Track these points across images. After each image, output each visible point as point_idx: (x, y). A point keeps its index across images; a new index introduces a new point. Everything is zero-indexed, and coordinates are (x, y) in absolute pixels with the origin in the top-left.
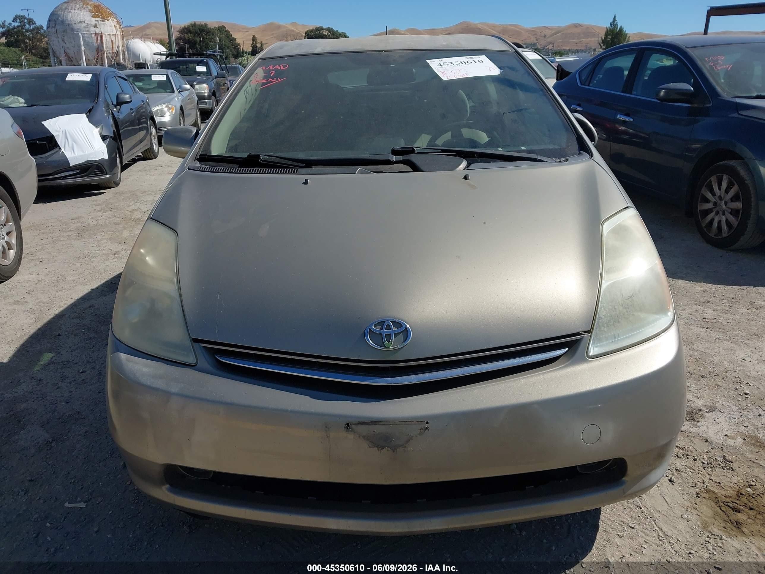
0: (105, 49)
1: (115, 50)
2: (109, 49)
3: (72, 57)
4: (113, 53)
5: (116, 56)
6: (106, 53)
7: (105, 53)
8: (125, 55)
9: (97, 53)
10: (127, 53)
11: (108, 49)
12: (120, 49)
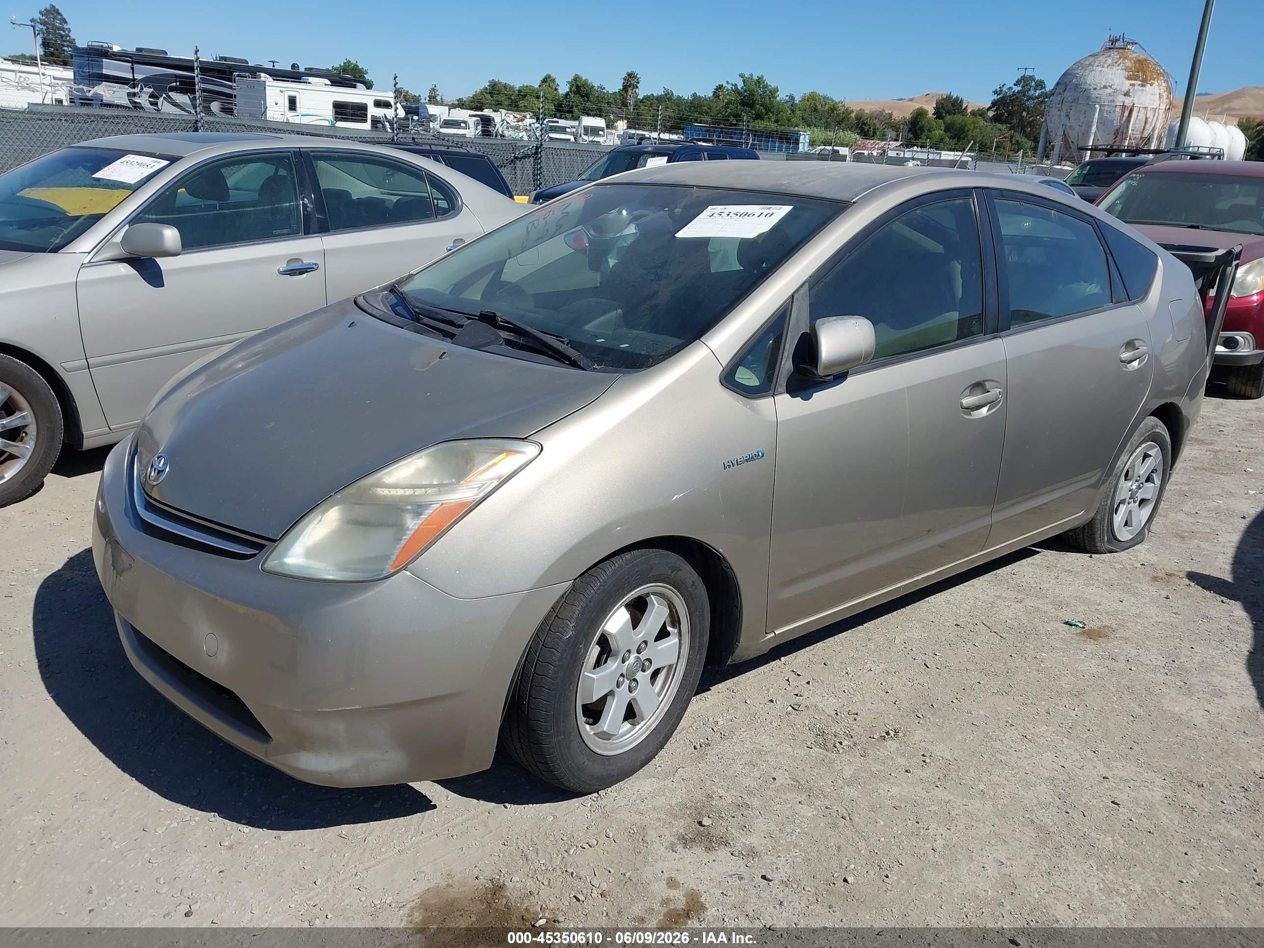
0: (1130, 131)
1: (1146, 134)
2: (1137, 131)
3: (1073, 142)
4: (1142, 138)
5: (1145, 144)
6: (1130, 139)
7: (1128, 139)
8: (1161, 142)
9: (1114, 137)
10: (1165, 139)
11: (1134, 132)
12: (1156, 132)
